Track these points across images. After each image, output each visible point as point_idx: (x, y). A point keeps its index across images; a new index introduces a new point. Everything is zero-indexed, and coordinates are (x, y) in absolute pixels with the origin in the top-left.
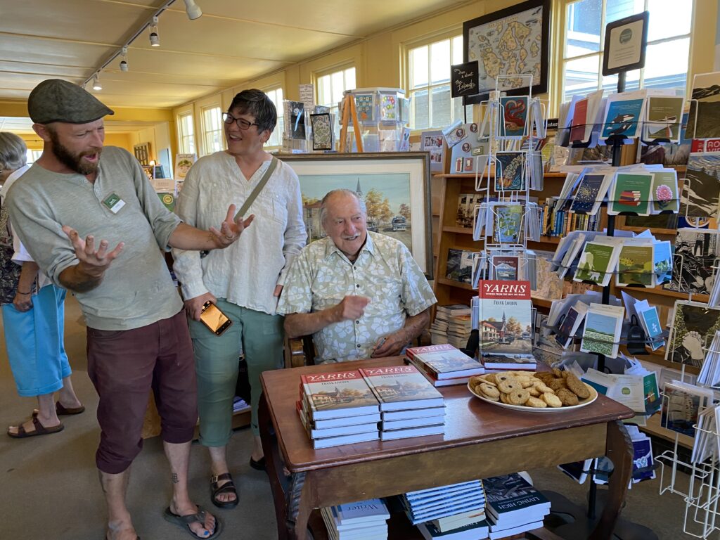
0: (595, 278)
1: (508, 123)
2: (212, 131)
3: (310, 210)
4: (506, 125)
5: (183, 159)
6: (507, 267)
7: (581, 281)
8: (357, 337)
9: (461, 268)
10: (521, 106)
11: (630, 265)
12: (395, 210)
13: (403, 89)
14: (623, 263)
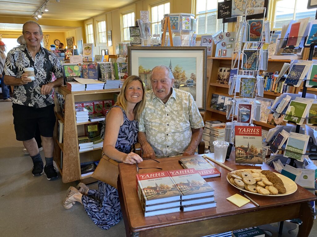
0: (295, 120)
1: (251, 34)
2: (102, 32)
3: (146, 75)
4: (251, 35)
5: (87, 46)
6: (246, 109)
7: (287, 121)
8: (167, 142)
9: (218, 103)
10: (259, 25)
11: (315, 114)
12: (188, 76)
13: (193, 14)
14: (311, 113)
